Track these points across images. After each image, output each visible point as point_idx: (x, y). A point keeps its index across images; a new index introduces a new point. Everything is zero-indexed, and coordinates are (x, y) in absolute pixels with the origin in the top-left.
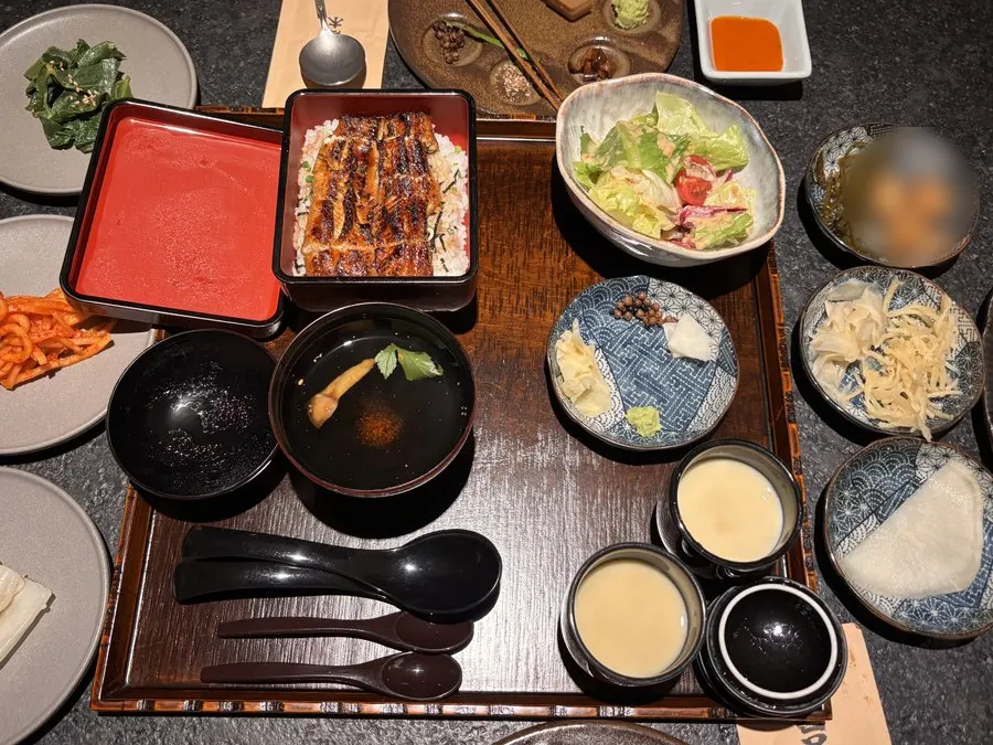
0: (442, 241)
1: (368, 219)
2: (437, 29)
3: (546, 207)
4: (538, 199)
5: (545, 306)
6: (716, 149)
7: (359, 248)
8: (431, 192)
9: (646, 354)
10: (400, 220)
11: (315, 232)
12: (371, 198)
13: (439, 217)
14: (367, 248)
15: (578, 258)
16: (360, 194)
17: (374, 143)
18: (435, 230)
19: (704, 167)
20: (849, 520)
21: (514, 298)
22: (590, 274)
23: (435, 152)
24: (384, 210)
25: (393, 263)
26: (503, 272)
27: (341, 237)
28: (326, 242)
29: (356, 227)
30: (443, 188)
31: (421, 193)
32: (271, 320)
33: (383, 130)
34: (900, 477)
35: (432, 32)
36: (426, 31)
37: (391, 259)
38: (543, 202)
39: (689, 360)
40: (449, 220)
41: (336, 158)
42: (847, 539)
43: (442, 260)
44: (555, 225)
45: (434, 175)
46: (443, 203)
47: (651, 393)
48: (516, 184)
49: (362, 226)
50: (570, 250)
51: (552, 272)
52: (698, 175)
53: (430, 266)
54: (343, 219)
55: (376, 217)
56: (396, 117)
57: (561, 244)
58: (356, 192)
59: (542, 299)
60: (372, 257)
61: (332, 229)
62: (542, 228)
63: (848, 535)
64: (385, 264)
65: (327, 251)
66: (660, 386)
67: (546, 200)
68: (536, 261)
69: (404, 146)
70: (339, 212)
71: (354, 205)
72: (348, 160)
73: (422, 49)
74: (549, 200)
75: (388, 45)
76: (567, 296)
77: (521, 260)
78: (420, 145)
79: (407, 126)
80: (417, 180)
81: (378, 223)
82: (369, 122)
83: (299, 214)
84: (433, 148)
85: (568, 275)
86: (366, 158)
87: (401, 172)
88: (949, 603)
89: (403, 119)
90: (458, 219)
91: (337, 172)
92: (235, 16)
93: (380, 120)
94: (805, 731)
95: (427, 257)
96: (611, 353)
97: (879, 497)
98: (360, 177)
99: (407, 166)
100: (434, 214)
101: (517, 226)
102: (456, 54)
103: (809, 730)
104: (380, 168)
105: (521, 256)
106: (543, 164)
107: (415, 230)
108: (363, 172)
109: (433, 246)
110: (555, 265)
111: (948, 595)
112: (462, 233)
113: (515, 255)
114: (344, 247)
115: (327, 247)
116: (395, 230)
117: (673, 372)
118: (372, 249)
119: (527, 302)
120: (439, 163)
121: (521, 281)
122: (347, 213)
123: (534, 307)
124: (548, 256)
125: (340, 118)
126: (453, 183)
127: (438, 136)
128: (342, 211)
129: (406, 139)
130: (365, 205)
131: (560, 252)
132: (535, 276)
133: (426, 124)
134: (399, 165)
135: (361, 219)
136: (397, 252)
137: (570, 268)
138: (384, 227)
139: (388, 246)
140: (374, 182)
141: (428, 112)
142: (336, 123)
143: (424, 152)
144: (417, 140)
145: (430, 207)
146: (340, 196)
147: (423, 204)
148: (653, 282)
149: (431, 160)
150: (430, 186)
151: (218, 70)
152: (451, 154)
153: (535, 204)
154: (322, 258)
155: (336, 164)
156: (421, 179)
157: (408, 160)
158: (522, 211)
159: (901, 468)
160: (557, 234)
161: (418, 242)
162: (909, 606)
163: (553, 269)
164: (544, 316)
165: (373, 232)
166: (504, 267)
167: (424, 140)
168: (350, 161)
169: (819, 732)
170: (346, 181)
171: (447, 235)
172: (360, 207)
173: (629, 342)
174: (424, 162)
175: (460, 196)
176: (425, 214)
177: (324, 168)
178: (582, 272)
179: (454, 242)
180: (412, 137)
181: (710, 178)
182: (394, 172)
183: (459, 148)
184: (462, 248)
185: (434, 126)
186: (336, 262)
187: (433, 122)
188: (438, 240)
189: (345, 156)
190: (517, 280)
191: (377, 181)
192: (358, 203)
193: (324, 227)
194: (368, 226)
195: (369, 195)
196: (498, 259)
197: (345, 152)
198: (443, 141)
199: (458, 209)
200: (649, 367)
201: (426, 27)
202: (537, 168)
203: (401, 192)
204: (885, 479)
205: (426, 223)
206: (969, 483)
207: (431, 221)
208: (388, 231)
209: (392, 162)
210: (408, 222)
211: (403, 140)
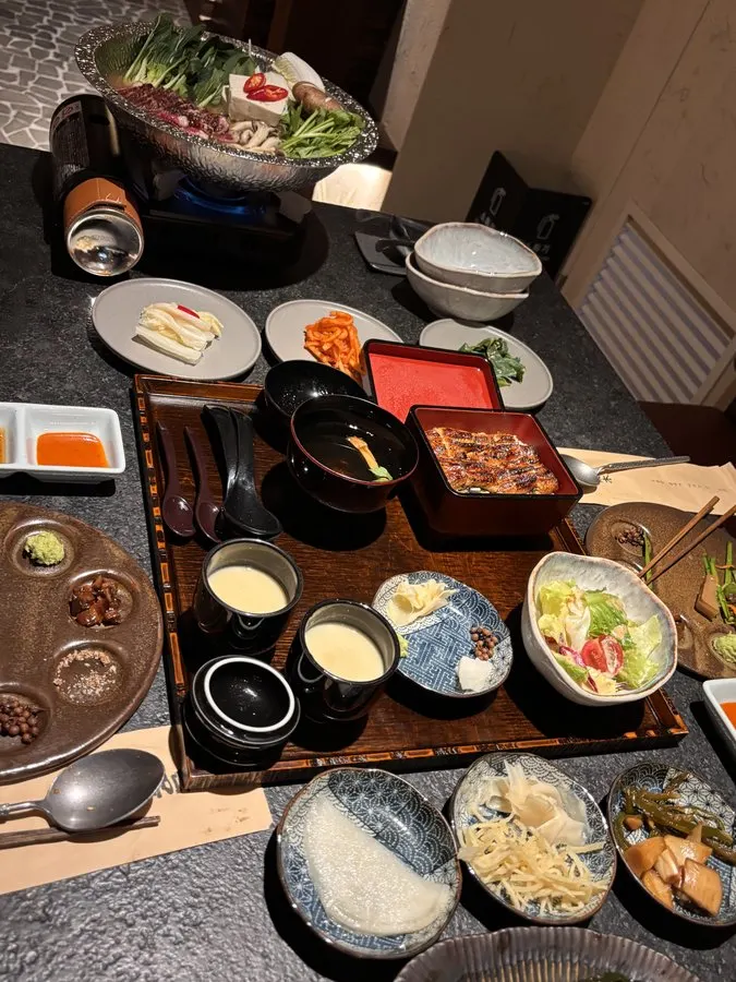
6: (634, 660)
9: (450, 651)
19: (616, 662)
20: (364, 812)
34: (418, 859)
39: (458, 680)
42: (346, 809)
47: (420, 654)
52: (608, 655)
63: (350, 811)
66: (428, 661)
88: (312, 902)
94: (173, 777)
96: (441, 627)
97: (393, 840)
103: (175, 781)
105: (492, 577)
111: (320, 902)
117: (444, 670)
148: (508, 640)
159: (426, 859)
162: (300, 863)
169: (175, 789)
173: (455, 640)
181: (611, 669)
200: (440, 653)
204: (411, 845)
206: (432, 910)
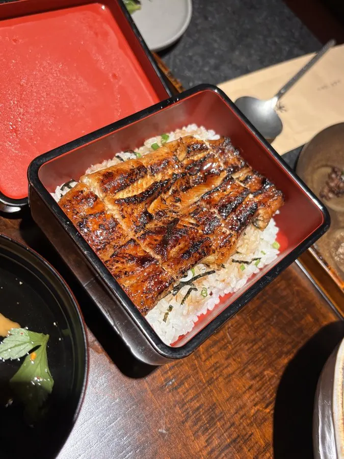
0: (189, 293)
1: (157, 214)
2: (334, 171)
3: (287, 353)
4: (289, 340)
5: (207, 429)
7: (123, 224)
8: (224, 250)
10: (177, 241)
11: (108, 176)
12: (178, 204)
13: (209, 273)
14: (127, 230)
15: (271, 420)
16: (175, 192)
17: (225, 174)
18: (195, 278)
21: (192, 394)
22: (267, 445)
23: (259, 228)
24: (176, 221)
25: (131, 264)
26: (207, 363)
27: (119, 200)
28: (105, 191)
29: (140, 208)
30: (236, 257)
31: (216, 241)
32: (15, 201)
33: (241, 175)
35: (329, 170)
36: (326, 166)
37: (132, 259)
38: (289, 346)
40: (214, 284)
41: (188, 153)
43: (171, 308)
44: (281, 373)
45: (240, 242)
46: (223, 267)
48: (285, 313)
49: (146, 213)
50: (271, 407)
51: (241, 408)
53: (153, 302)
54: (140, 192)
55: (164, 219)
56: (261, 178)
57: (270, 393)
58: (173, 188)
59: (212, 421)
60: (122, 242)
61: (121, 188)
62: (270, 365)
64: (123, 257)
65: (96, 197)
67: (293, 347)
68: (240, 384)
69: (243, 199)
70: (143, 184)
71: (159, 193)
72: (194, 163)
73: (314, 170)
74: (295, 351)
75: (297, 149)
76: (231, 443)
77: (230, 370)
78: (254, 213)
79: (261, 190)
80: (224, 230)
81: (160, 224)
82: (239, 160)
83: (118, 157)
84: (260, 224)
85: (250, 425)
86: (208, 177)
87: (220, 212)
89: (263, 182)
90: (220, 290)
91: (177, 161)
92: (232, 49)
93: (247, 167)
95: (160, 292)
98: (188, 182)
99: (229, 214)
100: (208, 266)
101: (255, 341)
102: (331, 195)
104: (209, 193)
106: (317, 320)
107: (178, 261)
108: (195, 183)
109: (178, 288)
110: (249, 404)
112: (211, 304)
113: (230, 361)
114: (112, 210)
115: (100, 195)
116: (164, 243)
118: (131, 235)
119: (198, 409)
120: (253, 239)
121: (211, 387)
122: (147, 191)
123: (199, 419)
124: (252, 391)
125: (222, 137)
126: (247, 263)
127: (272, 223)
128: (145, 187)
129: (251, 196)
130: (168, 203)
131: (264, 398)
132: (226, 395)
133: (275, 203)
134: (224, 206)
135: (152, 208)
136: (144, 260)
137: (258, 421)
138: (159, 231)
139: (145, 248)
140: (194, 197)
141: (286, 198)
142: (217, 137)
143: (251, 218)
144: (257, 206)
145: (211, 258)
146: (159, 177)
147: (208, 250)
149: (250, 230)
150: (228, 245)
151: (190, 58)
152: (267, 243)
153: (282, 341)
154: (87, 198)
155: (184, 155)
156: (228, 232)
157: (234, 210)
158: (269, 336)
160: (276, 382)
161: (169, 272)
163: (245, 405)
164: (198, 437)
165: (148, 226)
166: (213, 360)
167: (261, 211)
168: (195, 165)
170: (176, 172)
171: (199, 292)
172: (163, 199)
174: (244, 225)
175: (241, 277)
176: (200, 259)
177: (173, 149)
178: (263, 436)
179: (198, 304)
180: (256, 200)
182: (215, 206)
183: (278, 245)
184: (199, 314)
185: (278, 212)
186: (92, 212)
187: (280, 209)
188: (188, 287)
189: (195, 158)
190: (210, 382)
191: (196, 199)
192: (165, 197)
193: (118, 180)
194: (150, 218)
195: (180, 200)
196: (215, 349)
197: (199, 156)
198: (273, 229)
199: (229, 284)
201: (329, 163)
202: (309, 318)
203: (204, 224)
205: (193, 266)
207: (200, 269)
208: (159, 238)
209: (222, 199)
210: (181, 249)
211: (248, 195)
